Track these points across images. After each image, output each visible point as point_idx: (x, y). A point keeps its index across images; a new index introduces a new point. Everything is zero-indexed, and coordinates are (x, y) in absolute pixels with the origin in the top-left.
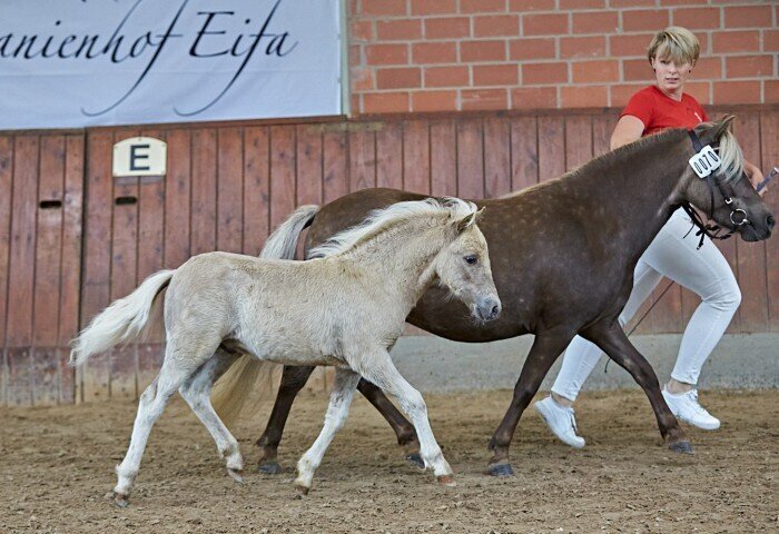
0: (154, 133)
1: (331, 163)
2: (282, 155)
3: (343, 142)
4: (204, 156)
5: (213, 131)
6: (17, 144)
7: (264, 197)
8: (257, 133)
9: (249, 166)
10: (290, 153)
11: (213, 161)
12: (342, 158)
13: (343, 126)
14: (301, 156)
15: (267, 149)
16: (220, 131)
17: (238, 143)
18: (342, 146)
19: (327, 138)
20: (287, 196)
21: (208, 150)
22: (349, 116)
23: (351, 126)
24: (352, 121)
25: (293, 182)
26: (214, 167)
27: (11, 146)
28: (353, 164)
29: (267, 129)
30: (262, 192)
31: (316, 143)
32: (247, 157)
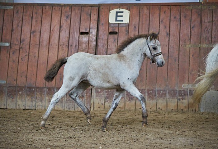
0: (125, 7)
1: (194, 21)
2: (175, 17)
3: (200, 13)
4: (145, 16)
5: (148, 7)
6: (73, 9)
7: (167, 33)
8: (166, 8)
9: (162, 21)
10: (178, 17)
11: (148, 19)
12: (199, 20)
13: (200, 7)
14: (183, 18)
15: (169, 15)
16: (151, 7)
17: (158, 12)
18: (199, 15)
19: (193, 11)
20: (177, 34)
21: (146, 15)
22: (202, 3)
23: (203, 7)
24: (203, 5)
25: (179, 28)
26: (148, 21)
27: (70, 10)
28: (203, 22)
29: (169, 6)
30: (166, 31)
31: (189, 13)
32: (161, 18)
